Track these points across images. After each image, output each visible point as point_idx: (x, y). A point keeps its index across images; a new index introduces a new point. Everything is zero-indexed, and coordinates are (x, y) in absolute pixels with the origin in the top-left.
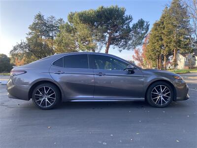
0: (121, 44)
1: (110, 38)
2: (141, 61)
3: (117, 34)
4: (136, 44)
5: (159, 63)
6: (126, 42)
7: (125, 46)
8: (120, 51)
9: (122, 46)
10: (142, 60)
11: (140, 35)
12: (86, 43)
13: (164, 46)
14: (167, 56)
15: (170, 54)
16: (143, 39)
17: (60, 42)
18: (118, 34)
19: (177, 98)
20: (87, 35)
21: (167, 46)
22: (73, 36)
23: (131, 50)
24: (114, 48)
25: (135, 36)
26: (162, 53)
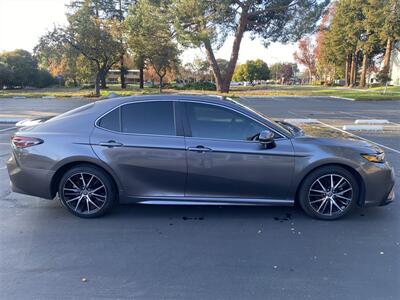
0: (268, 30)
1: (244, 15)
2: (311, 65)
3: (260, 6)
4: (301, 29)
5: (349, 71)
6: (280, 26)
7: (277, 34)
8: (266, 45)
9: (270, 34)
10: (313, 63)
11: (313, 9)
12: (193, 26)
13: (364, 31)
14: (370, 56)
15: (376, 51)
16: (318, 19)
17: (136, 26)
18: (262, 7)
19: (366, 202)
20: (194, 9)
21: (372, 32)
22: (163, 12)
23: (289, 43)
24: (253, 39)
25: (301, 13)
26: (358, 48)
